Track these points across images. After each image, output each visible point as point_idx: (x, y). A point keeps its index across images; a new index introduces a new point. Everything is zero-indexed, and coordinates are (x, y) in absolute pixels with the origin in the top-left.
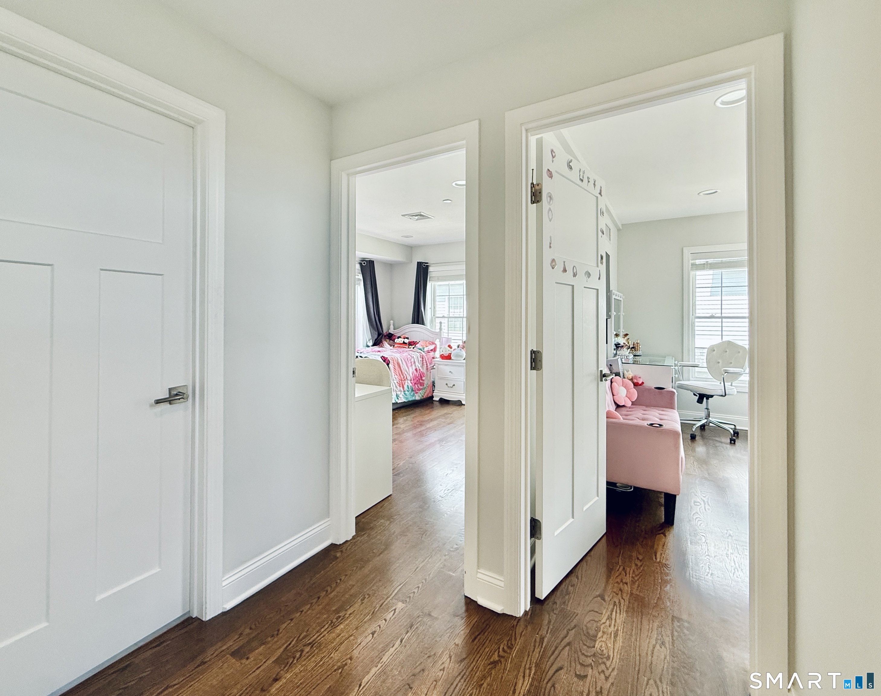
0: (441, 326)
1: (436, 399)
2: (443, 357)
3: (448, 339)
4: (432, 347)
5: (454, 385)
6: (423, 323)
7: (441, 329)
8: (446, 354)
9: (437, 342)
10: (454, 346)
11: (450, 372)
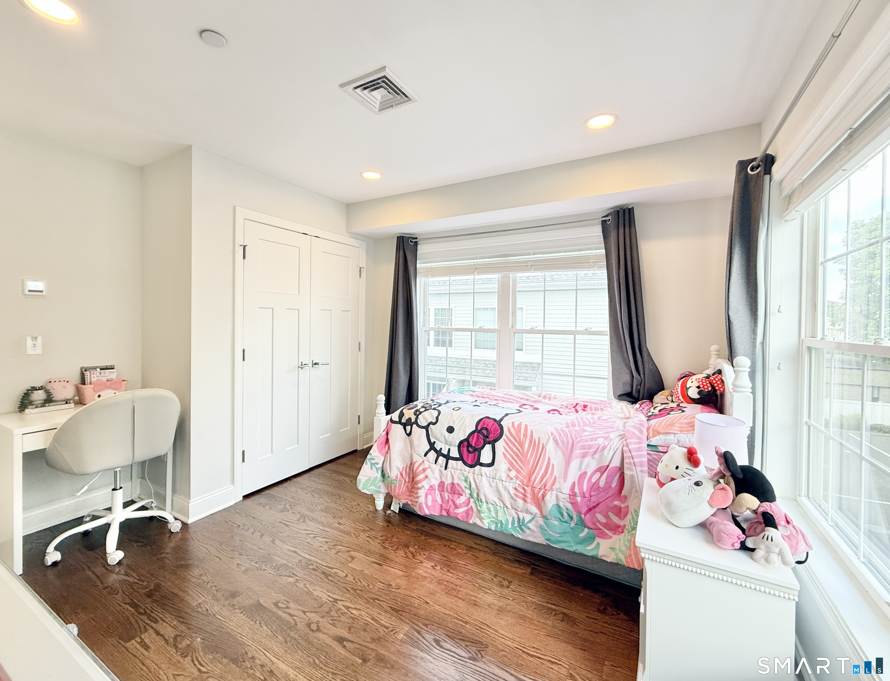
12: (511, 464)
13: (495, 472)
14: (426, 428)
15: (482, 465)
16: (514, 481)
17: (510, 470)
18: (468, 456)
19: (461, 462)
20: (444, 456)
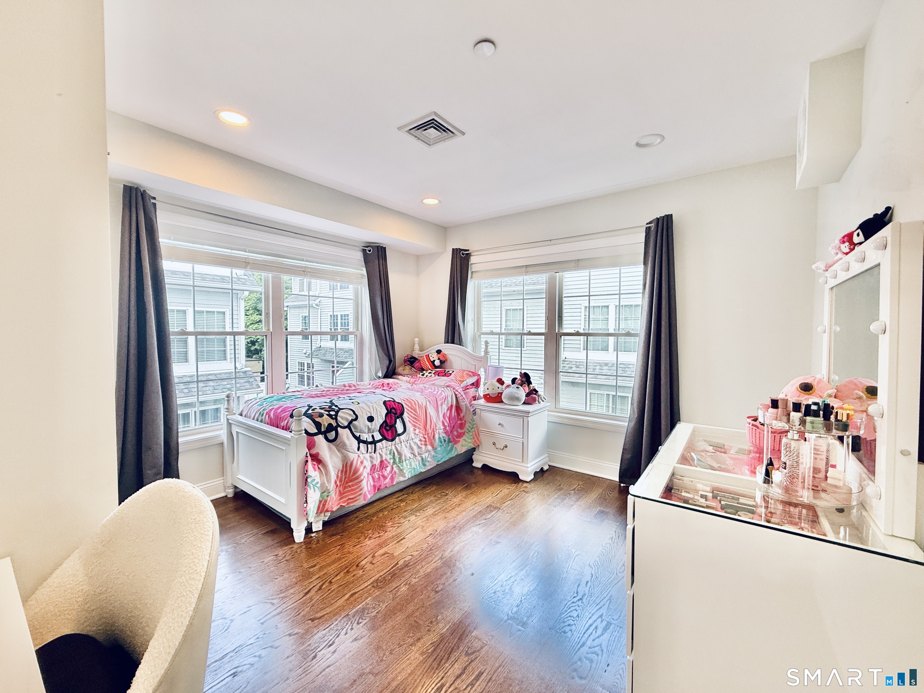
0: (487, 347)
1: (477, 464)
2: (488, 398)
3: (498, 369)
4: (473, 380)
5: (506, 447)
6: (460, 343)
7: (486, 352)
8: (492, 392)
9: (482, 372)
10: (508, 381)
11: (500, 424)
12: (415, 426)
13: (408, 436)
14: (348, 427)
15: (399, 435)
16: (419, 436)
17: (415, 430)
18: (388, 434)
19: (385, 441)
20: (371, 443)
